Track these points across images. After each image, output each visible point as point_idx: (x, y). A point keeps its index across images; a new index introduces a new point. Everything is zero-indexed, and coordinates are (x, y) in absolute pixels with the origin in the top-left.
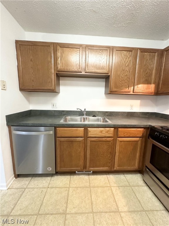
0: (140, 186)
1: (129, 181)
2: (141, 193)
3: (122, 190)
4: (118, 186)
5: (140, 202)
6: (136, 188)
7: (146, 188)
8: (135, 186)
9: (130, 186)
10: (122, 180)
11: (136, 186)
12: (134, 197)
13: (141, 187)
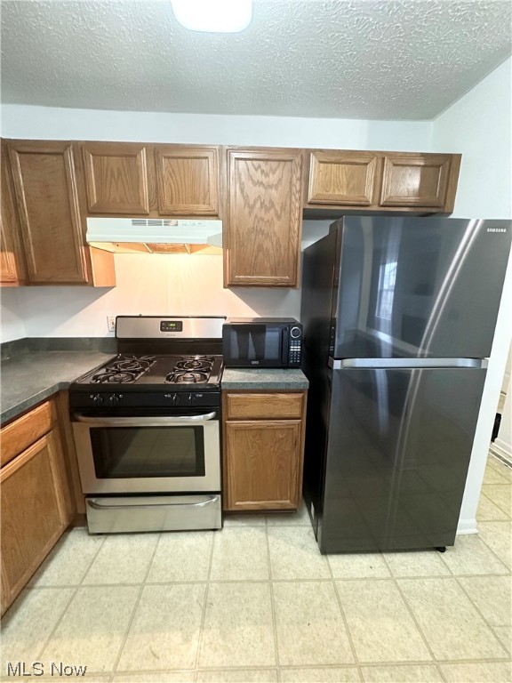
0: (96, 555)
1: (64, 583)
2: (111, 567)
3: (69, 628)
4: (50, 638)
5: (124, 585)
6: (93, 570)
7: (110, 543)
8: (88, 571)
9: (78, 587)
10: (44, 608)
11: (90, 567)
12: (107, 595)
13: (100, 556)
